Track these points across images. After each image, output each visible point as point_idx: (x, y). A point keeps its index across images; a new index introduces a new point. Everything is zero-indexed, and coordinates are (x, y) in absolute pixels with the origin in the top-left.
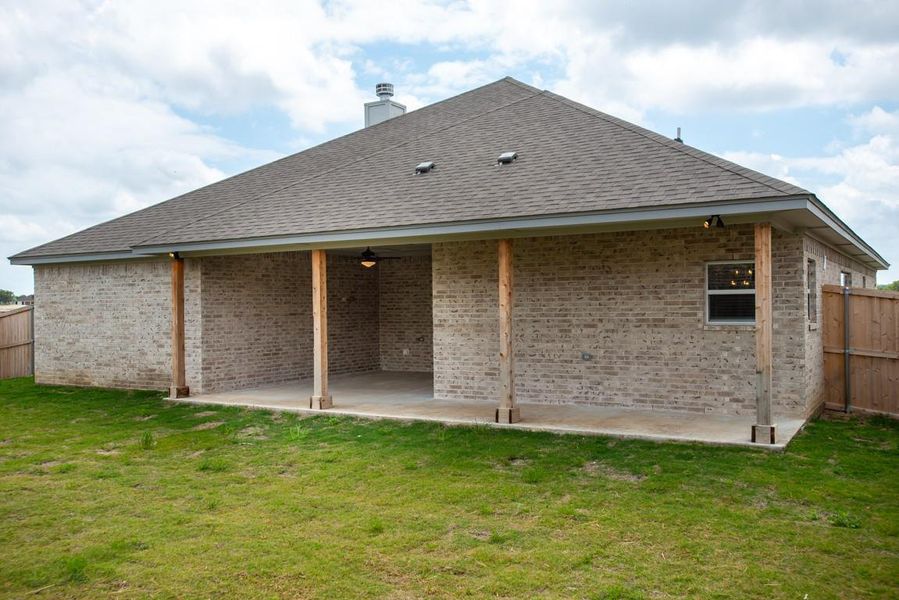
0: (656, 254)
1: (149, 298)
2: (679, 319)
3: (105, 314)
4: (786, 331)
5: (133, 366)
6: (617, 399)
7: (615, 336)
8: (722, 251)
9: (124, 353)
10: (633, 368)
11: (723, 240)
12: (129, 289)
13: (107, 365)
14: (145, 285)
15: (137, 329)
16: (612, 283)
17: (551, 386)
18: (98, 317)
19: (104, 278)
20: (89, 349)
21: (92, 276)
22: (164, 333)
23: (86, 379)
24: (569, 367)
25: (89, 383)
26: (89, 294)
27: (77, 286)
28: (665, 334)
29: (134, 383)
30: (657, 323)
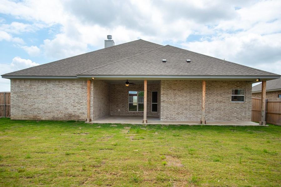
0: (221, 86)
1: (71, 91)
2: (225, 101)
3: (49, 96)
4: (248, 104)
5: (62, 113)
6: (210, 119)
7: (210, 105)
8: (236, 87)
9: (58, 109)
10: (214, 112)
11: (236, 84)
12: (61, 89)
13: (49, 113)
14: (68, 87)
15: (64, 101)
16: (210, 92)
17: (194, 116)
18: (45, 97)
19: (48, 84)
20: (40, 107)
21: (42, 84)
22: (76, 103)
23: (38, 118)
24: (199, 112)
25: (40, 119)
26: (40, 89)
27: (34, 87)
28: (222, 104)
29: (63, 118)
30: (221, 102)
